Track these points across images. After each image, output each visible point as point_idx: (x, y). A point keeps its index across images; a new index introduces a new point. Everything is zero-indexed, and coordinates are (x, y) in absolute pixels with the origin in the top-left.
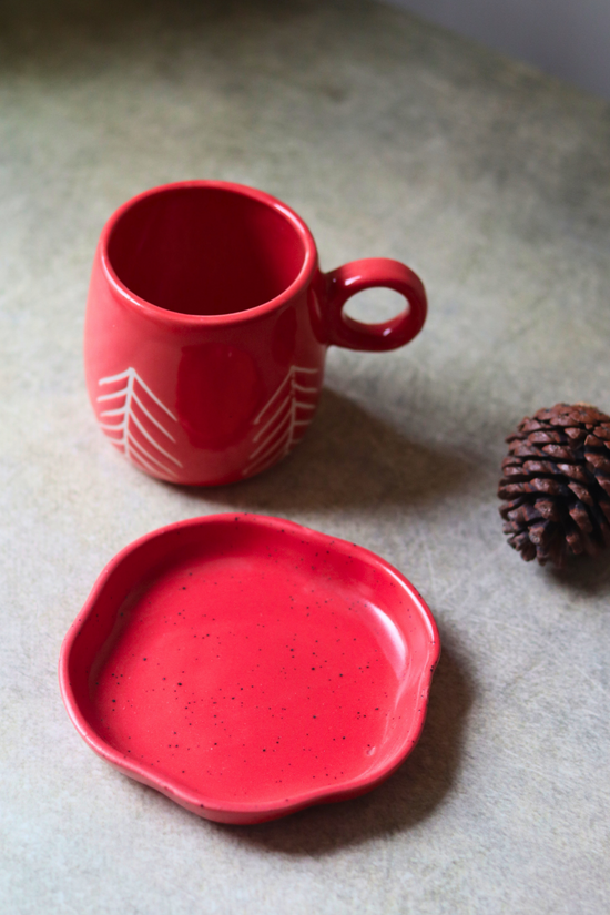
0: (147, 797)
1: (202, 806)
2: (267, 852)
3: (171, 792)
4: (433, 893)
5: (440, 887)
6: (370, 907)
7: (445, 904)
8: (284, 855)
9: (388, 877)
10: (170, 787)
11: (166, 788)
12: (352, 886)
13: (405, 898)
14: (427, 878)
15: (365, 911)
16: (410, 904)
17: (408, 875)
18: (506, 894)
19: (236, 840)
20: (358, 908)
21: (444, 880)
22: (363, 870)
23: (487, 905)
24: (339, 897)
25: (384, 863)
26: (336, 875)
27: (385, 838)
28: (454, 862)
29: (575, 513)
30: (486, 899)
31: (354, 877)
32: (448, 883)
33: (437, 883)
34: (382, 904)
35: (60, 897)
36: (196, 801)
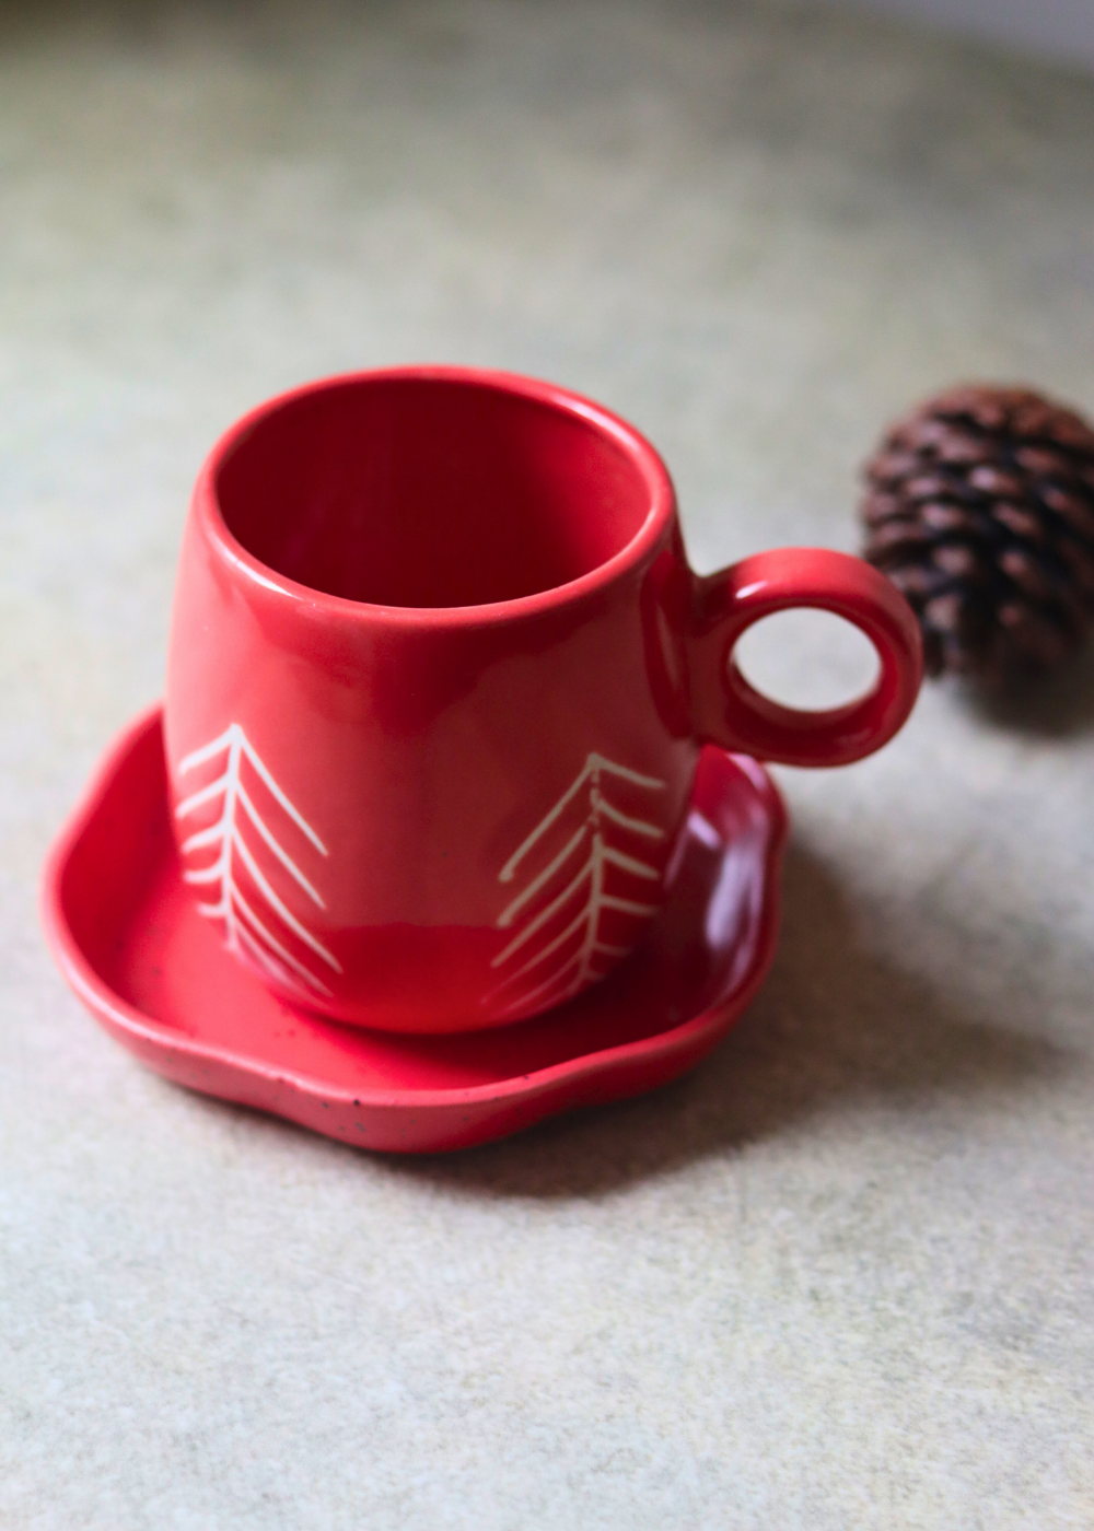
0: (243, 1129)
1: (357, 1103)
2: (496, 1198)
3: (292, 1088)
4: (838, 1239)
5: (851, 1227)
6: (715, 1274)
7: (865, 1256)
8: (530, 1201)
9: (744, 1217)
10: (289, 1077)
11: (281, 1081)
12: (673, 1240)
13: (783, 1252)
14: (823, 1216)
15: (708, 1280)
16: (796, 1261)
17: (783, 1214)
18: (983, 1229)
19: (430, 1187)
20: (692, 1276)
21: (857, 1217)
22: (692, 1213)
23: (951, 1250)
24: (652, 1261)
25: (733, 1198)
26: (640, 1226)
27: (728, 1157)
28: (872, 1185)
29: (1014, 563)
30: (944, 1239)
31: (676, 1226)
32: (865, 1220)
33: (843, 1222)
34: (739, 1266)
35: (87, 1310)
36: (343, 1095)
